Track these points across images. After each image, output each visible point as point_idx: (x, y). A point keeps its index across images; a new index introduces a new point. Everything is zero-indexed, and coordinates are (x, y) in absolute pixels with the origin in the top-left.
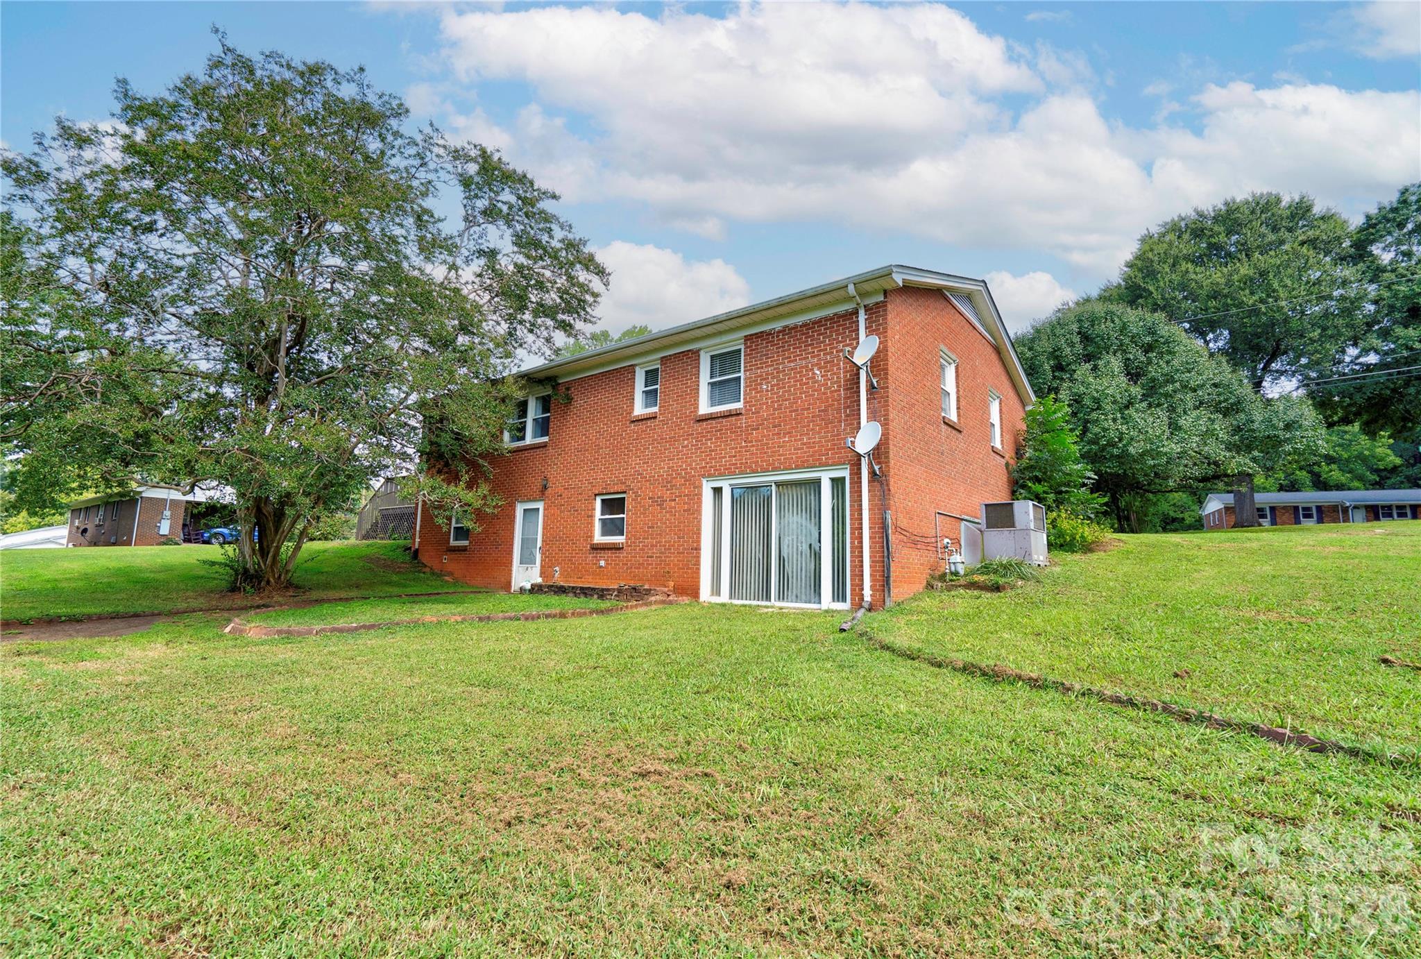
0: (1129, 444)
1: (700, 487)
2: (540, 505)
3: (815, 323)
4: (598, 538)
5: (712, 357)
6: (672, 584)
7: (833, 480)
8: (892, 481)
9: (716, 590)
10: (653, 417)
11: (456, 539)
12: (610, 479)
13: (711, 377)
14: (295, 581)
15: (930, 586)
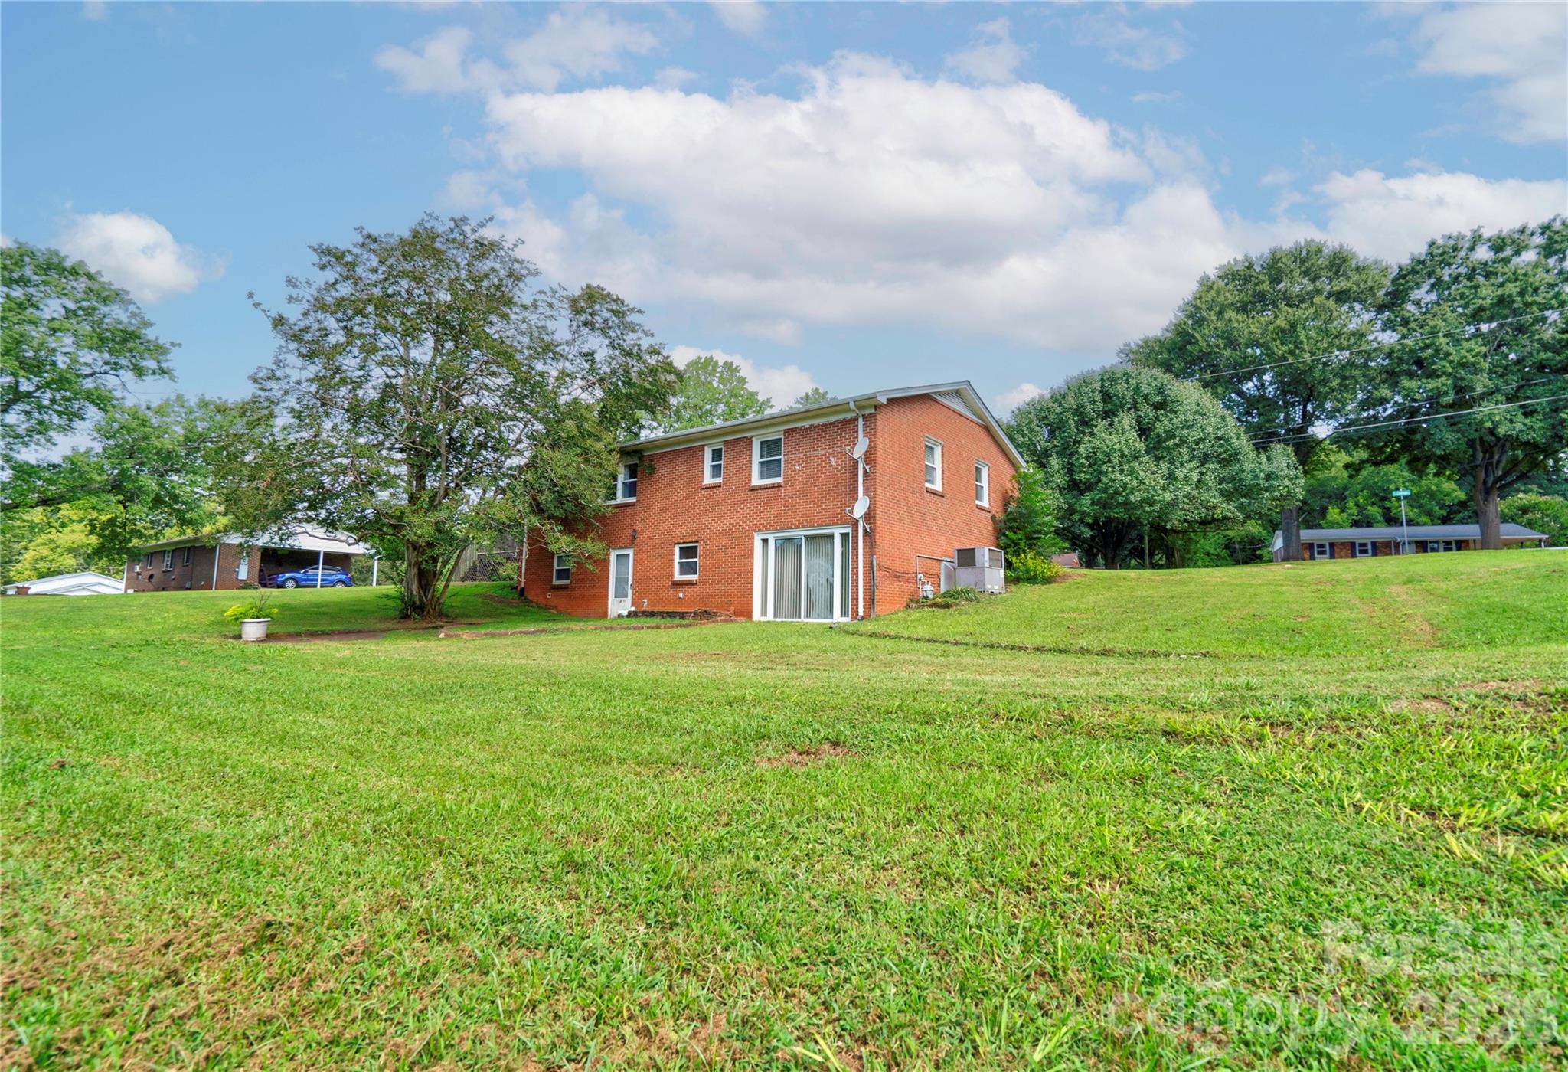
0: (1132, 493)
1: (753, 538)
2: (630, 552)
3: (831, 424)
4: (677, 576)
5: (762, 443)
6: (733, 609)
7: (842, 534)
8: (877, 537)
9: (764, 613)
10: (719, 486)
11: (558, 578)
12: (685, 531)
13: (761, 457)
14: (445, 611)
15: (908, 606)
